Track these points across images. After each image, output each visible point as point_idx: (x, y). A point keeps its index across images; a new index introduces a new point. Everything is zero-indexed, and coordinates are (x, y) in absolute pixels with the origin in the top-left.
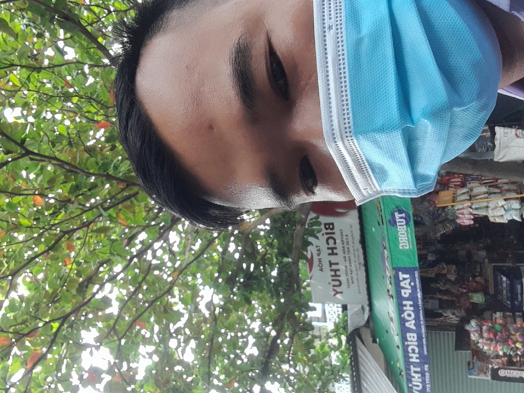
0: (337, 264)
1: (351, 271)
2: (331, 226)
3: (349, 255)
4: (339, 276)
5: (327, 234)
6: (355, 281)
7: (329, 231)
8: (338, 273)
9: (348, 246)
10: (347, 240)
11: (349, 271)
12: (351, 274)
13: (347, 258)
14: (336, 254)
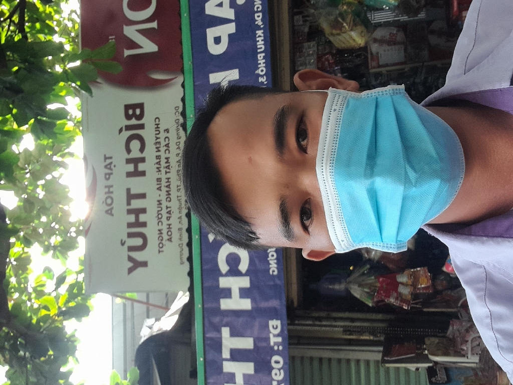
0: (143, 196)
1: (169, 212)
2: (138, 112)
3: (168, 175)
4: (144, 225)
5: (128, 128)
6: (175, 235)
7: (134, 122)
8: (142, 218)
9: (167, 155)
10: (167, 142)
11: (164, 212)
12: (168, 218)
13: (164, 183)
14: (143, 174)
